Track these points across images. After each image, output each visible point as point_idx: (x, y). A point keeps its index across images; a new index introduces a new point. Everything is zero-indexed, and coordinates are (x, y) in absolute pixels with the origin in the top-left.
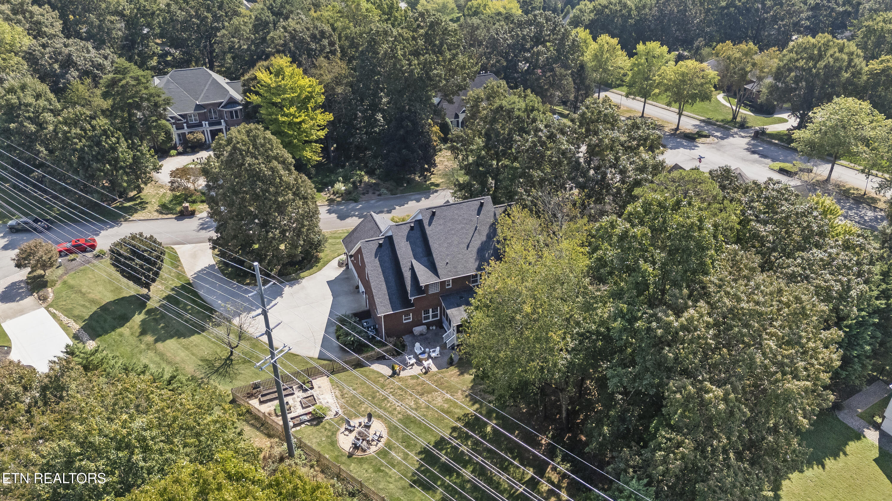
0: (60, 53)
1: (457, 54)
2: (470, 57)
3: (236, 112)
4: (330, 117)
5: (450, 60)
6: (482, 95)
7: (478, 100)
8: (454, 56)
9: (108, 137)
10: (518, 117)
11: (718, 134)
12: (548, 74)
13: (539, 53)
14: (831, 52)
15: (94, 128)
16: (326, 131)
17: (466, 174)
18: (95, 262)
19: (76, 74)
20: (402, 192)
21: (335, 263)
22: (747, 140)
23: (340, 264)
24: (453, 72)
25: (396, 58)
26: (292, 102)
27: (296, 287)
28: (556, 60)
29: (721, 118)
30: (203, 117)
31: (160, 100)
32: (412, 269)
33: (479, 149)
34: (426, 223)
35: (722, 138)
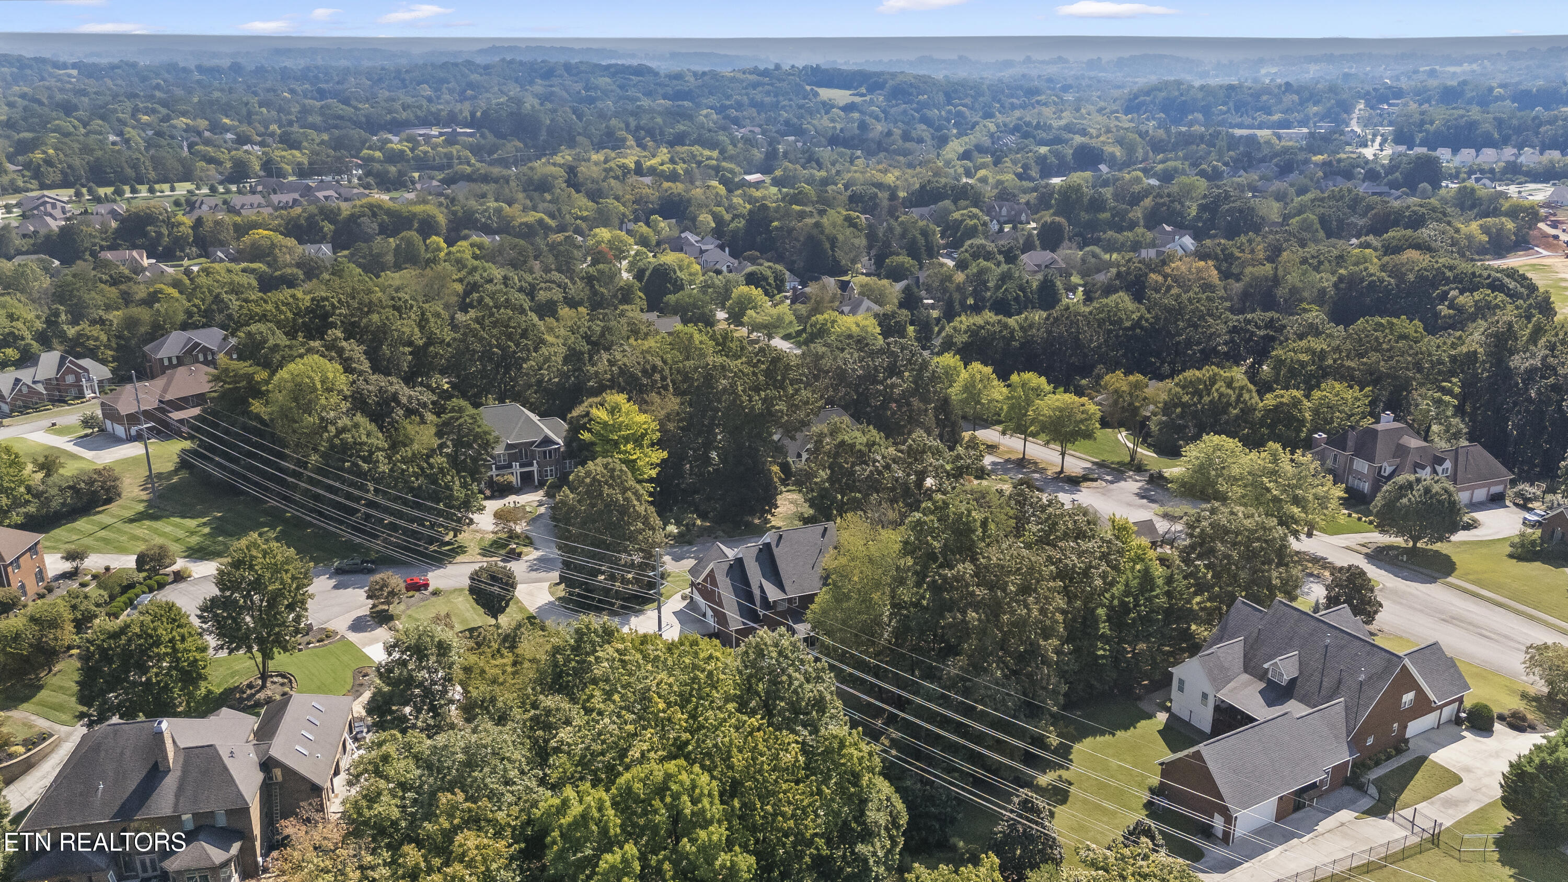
0: (386, 391)
1: (800, 389)
2: (814, 392)
3: (550, 452)
4: (665, 455)
5: (793, 395)
6: (826, 430)
7: (821, 436)
8: (797, 391)
9: (444, 476)
10: (860, 451)
11: (1109, 478)
12: (904, 409)
13: (893, 386)
14: (1216, 386)
15: (431, 466)
16: (658, 469)
17: (810, 506)
18: (434, 599)
19: (401, 412)
20: (741, 535)
21: (678, 596)
22: (1140, 484)
23: (684, 598)
24: (793, 407)
25: (736, 394)
26: (627, 439)
27: (641, 617)
28: (914, 392)
29: (1117, 460)
30: (513, 458)
31: (491, 438)
32: (761, 587)
33: (823, 481)
34: (773, 546)
35: (1112, 482)
